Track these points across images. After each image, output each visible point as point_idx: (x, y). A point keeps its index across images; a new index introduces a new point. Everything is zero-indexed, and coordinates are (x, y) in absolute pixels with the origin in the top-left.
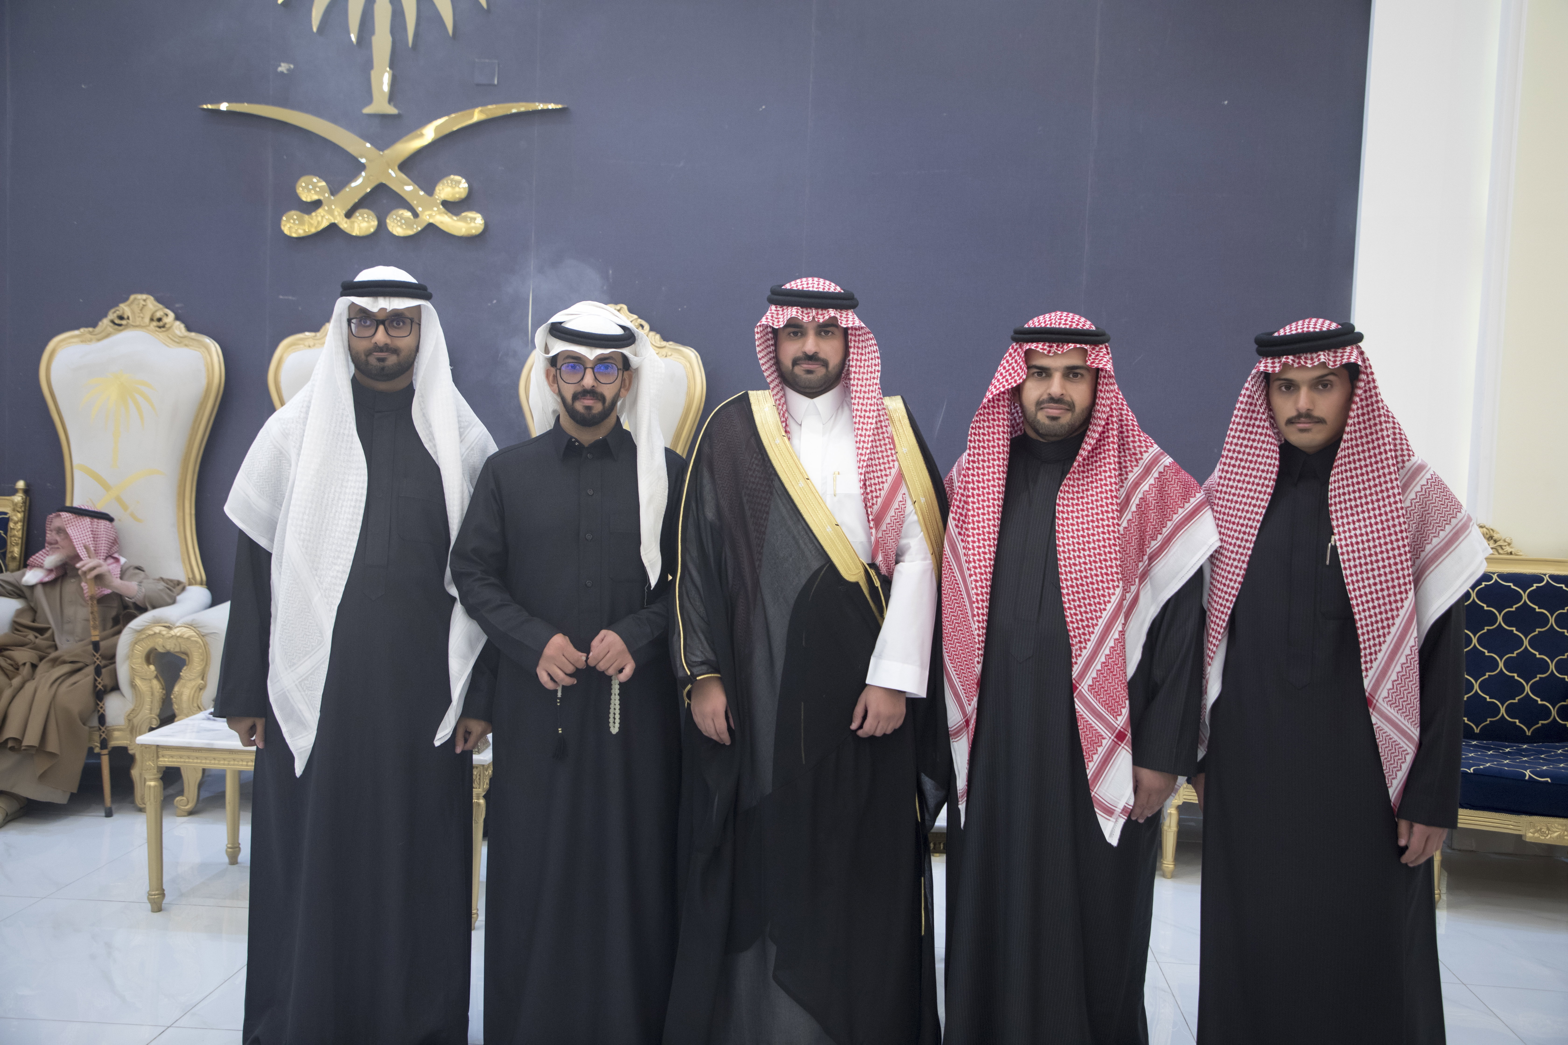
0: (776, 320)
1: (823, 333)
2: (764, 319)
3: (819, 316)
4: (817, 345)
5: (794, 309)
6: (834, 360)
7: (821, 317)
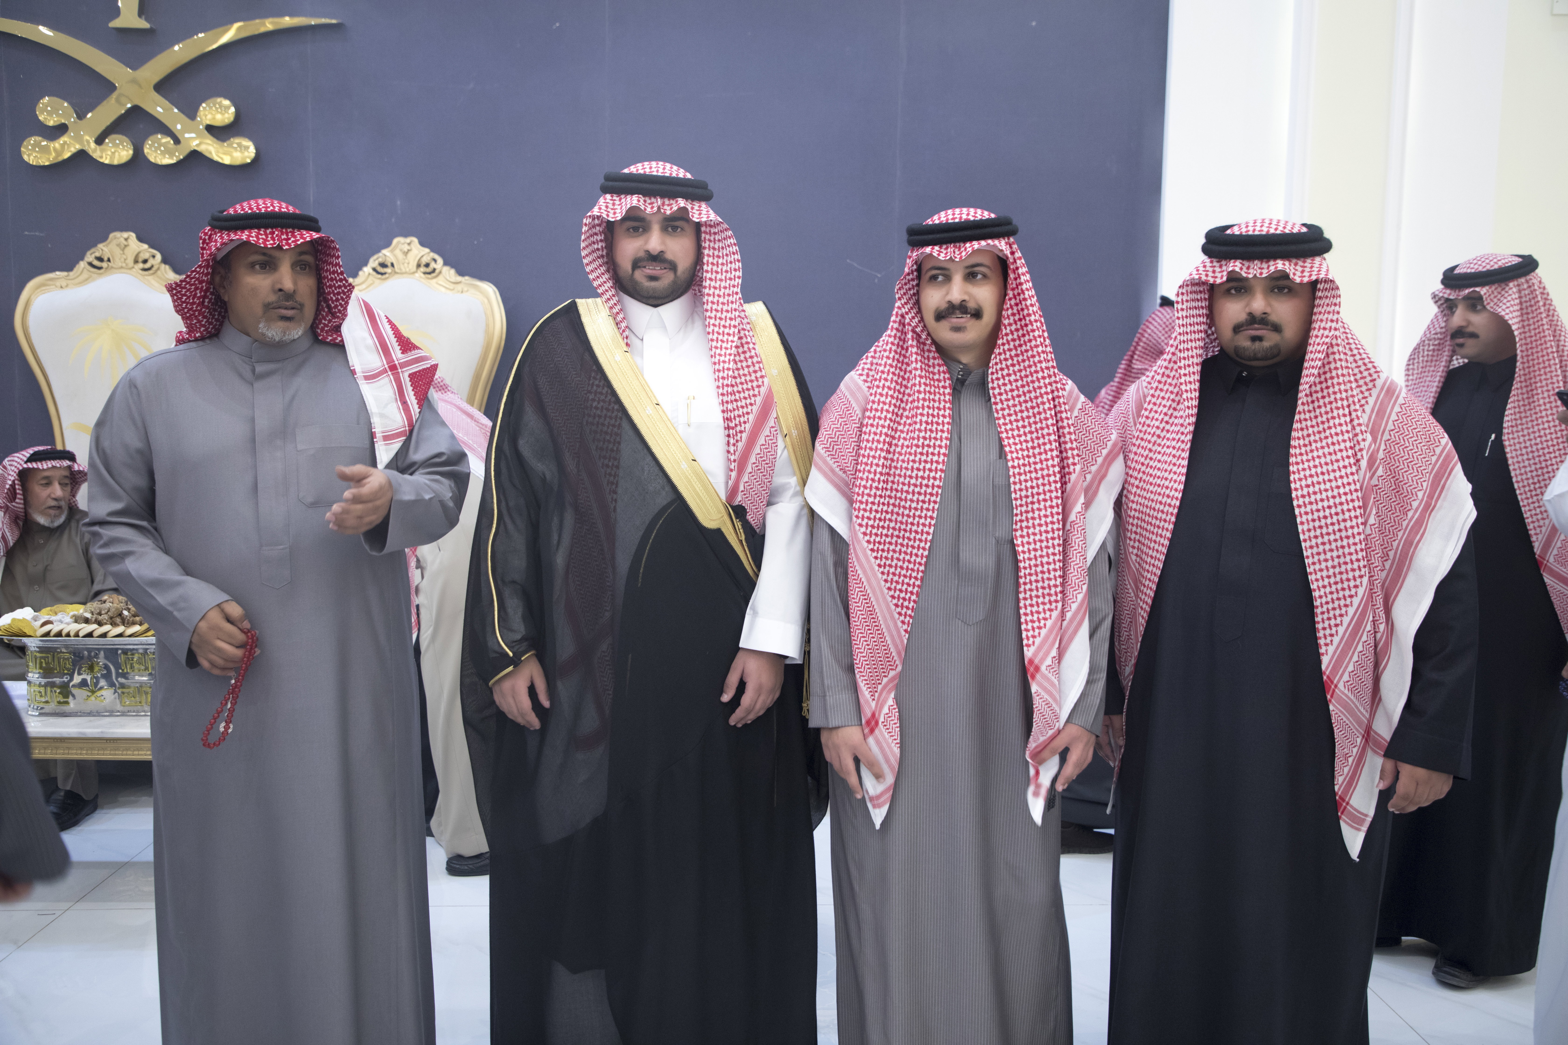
0: (612, 211)
1: (670, 229)
2: (596, 209)
3: (666, 207)
4: (663, 243)
5: (635, 198)
6: (684, 263)
7: (668, 208)
